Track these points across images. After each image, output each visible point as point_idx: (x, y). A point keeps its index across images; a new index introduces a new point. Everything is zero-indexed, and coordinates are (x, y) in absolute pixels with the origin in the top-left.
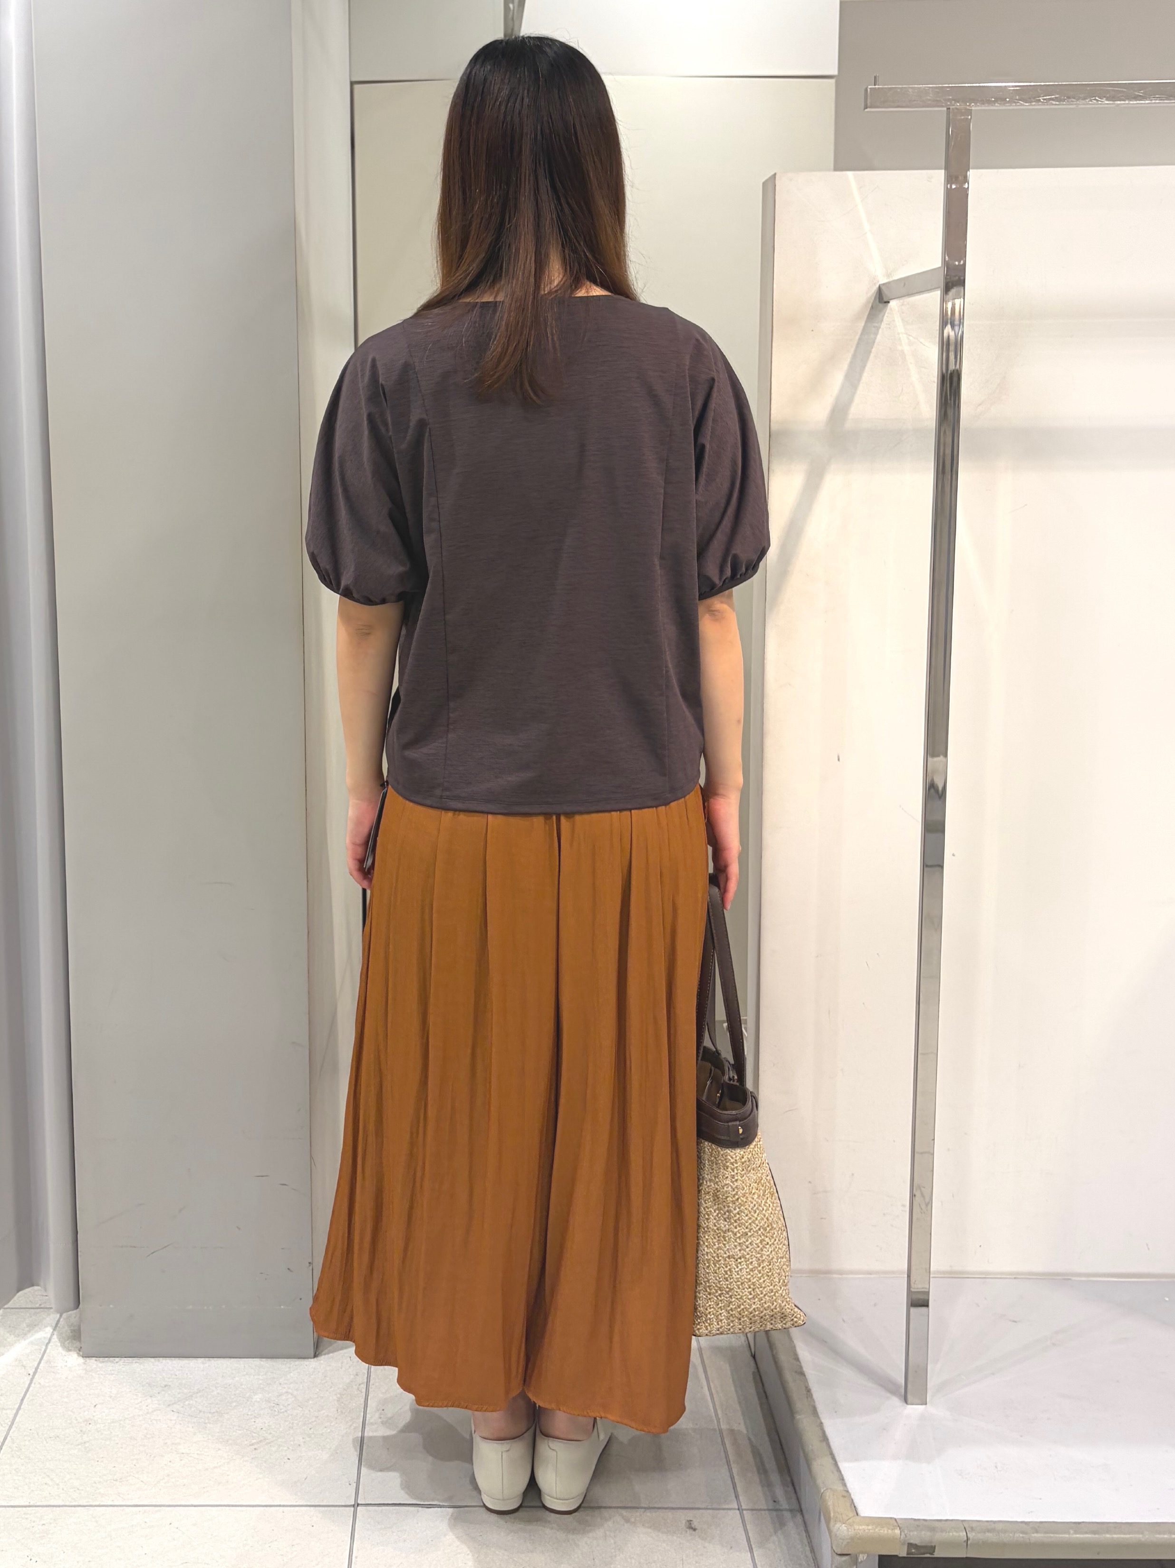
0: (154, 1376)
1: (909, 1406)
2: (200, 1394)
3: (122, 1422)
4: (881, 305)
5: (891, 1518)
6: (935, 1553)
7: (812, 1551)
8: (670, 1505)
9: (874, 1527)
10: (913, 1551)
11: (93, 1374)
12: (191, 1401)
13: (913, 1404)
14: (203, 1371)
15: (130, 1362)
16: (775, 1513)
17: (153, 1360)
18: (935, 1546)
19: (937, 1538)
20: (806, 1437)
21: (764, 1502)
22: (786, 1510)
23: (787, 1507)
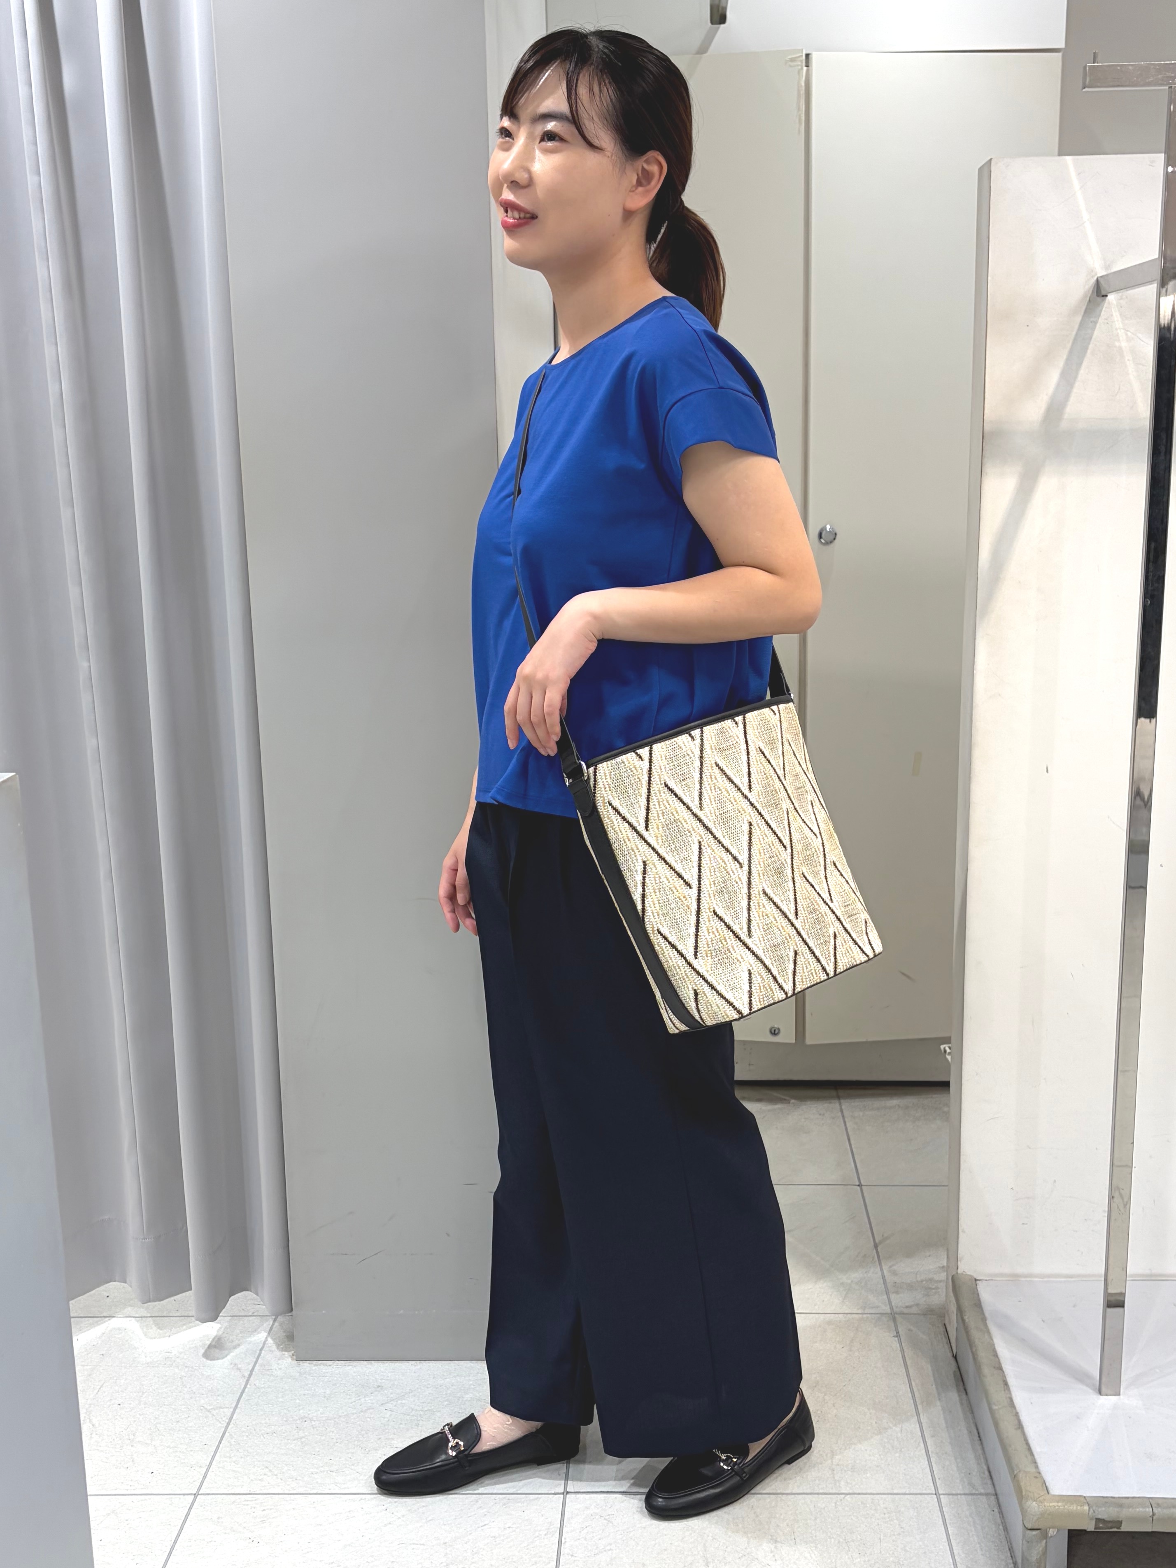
0: (366, 1377)
1: (1101, 1397)
2: (411, 1394)
3: (336, 1420)
4: (1098, 299)
5: (1081, 1496)
6: (1121, 1528)
7: (1006, 1529)
9: (1064, 1504)
10: (1101, 1525)
11: (308, 1376)
12: (404, 1402)
13: (1107, 1395)
14: (414, 1372)
15: (344, 1364)
16: (970, 1496)
17: (365, 1363)
18: (1122, 1523)
19: (1124, 1514)
20: (1002, 1425)
21: (961, 1487)
22: (981, 1494)
23: (983, 1491)
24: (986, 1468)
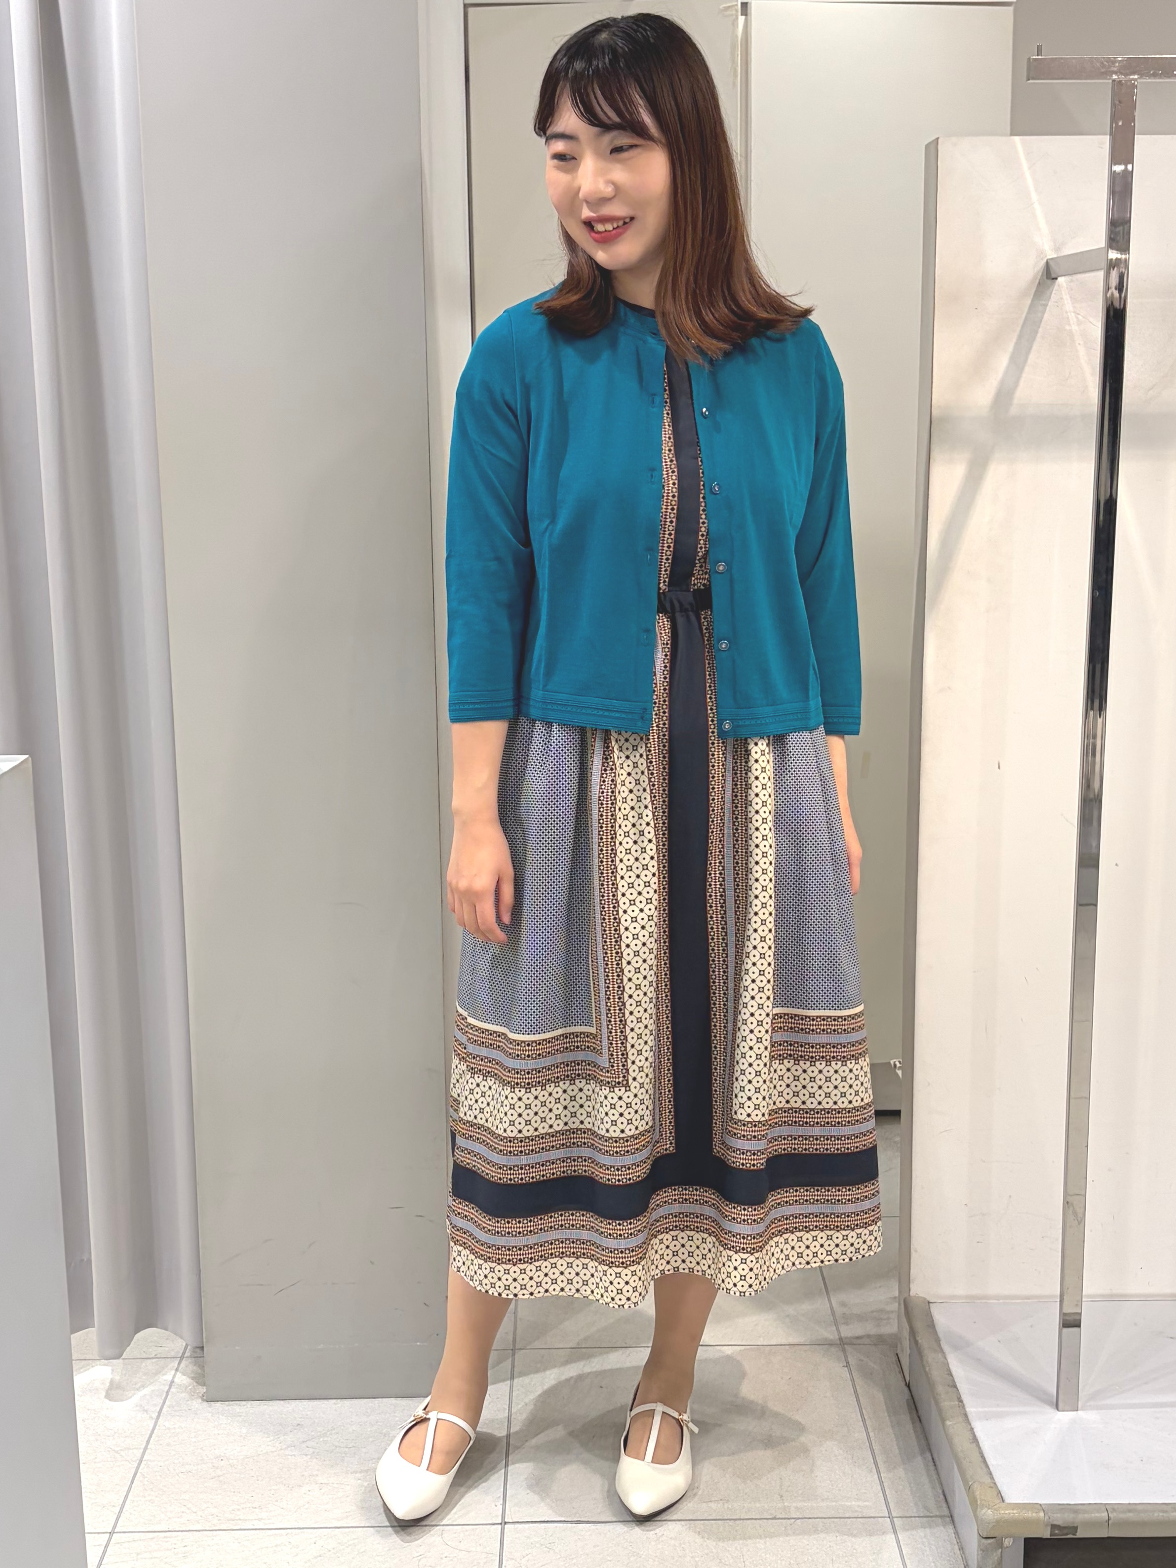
0: (283, 1415)
1: (1059, 1412)
2: (334, 1432)
3: (255, 1458)
4: (1049, 282)
5: (1037, 1504)
6: (1078, 1534)
7: (961, 1549)
8: (820, 1516)
9: (1019, 1512)
10: (1057, 1532)
12: (326, 1439)
13: (1064, 1411)
14: (336, 1410)
15: (259, 1404)
16: (925, 1519)
17: (282, 1402)
18: (1079, 1530)
19: (1080, 1519)
20: (956, 1440)
21: (915, 1510)
22: (936, 1516)
23: (938, 1514)
24: (940, 1491)
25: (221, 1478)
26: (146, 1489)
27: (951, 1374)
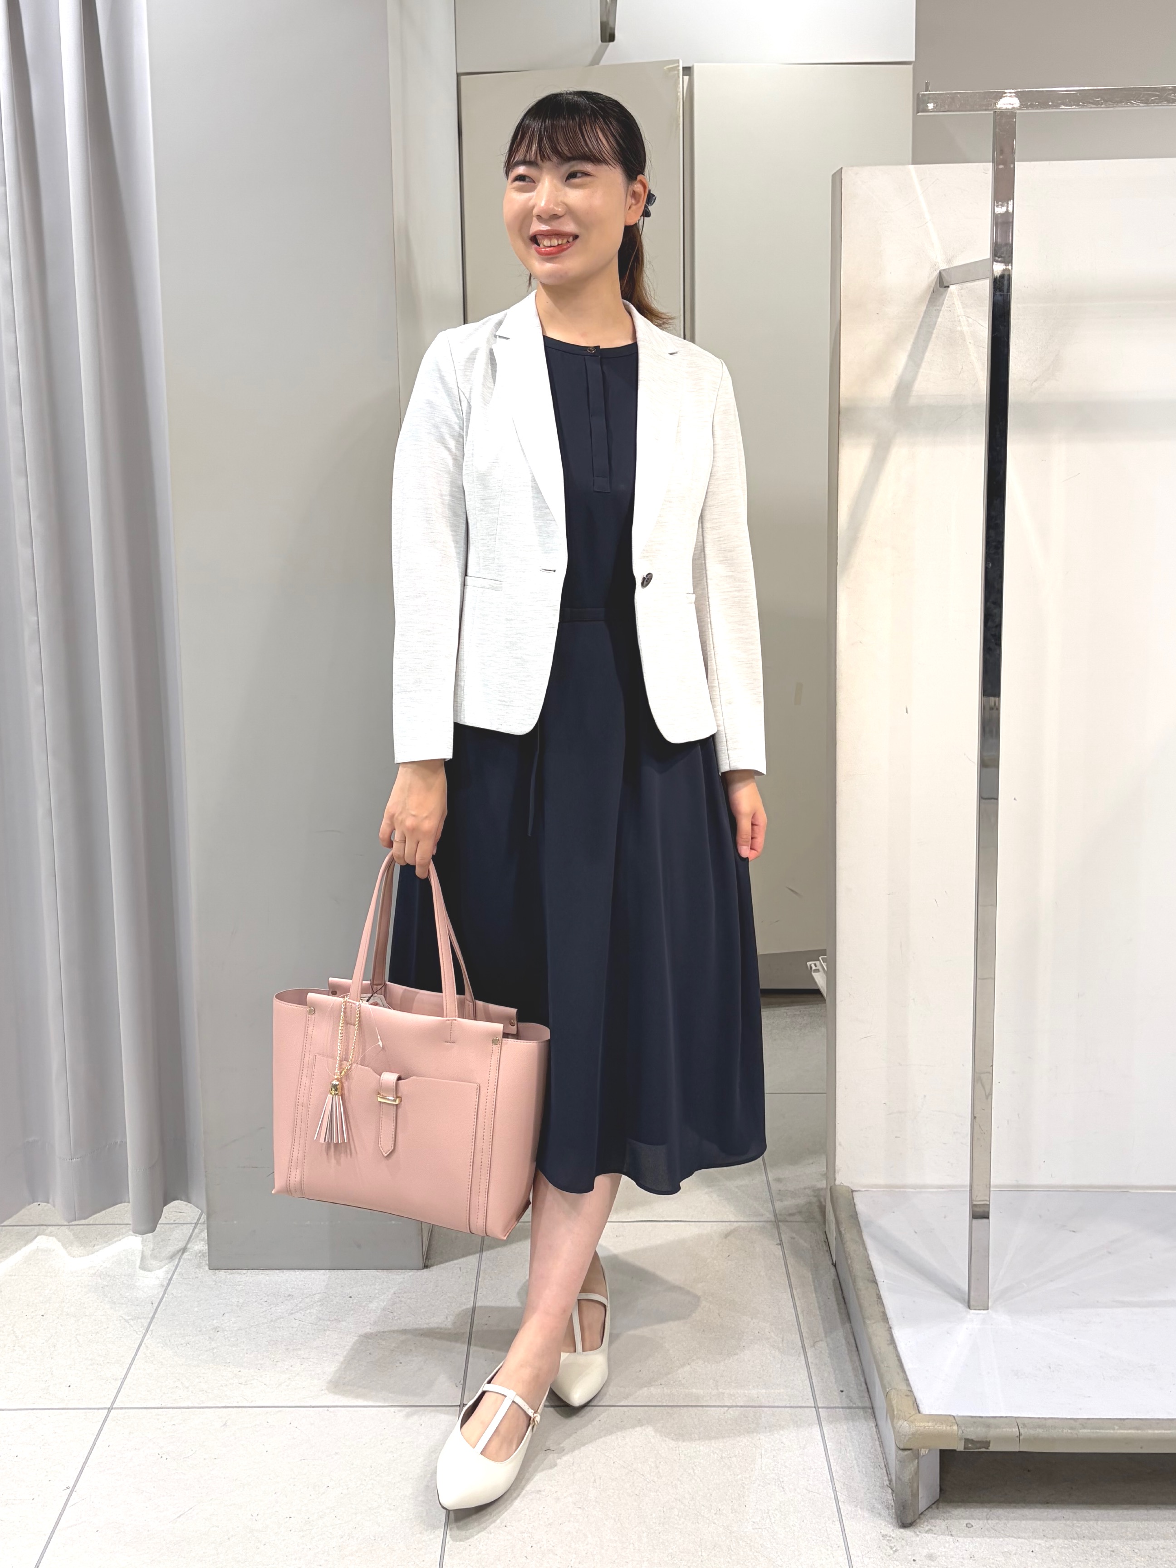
0: (277, 1286)
1: (969, 1310)
2: (320, 1303)
3: (247, 1330)
4: (942, 290)
5: (950, 1415)
6: (990, 1448)
7: (881, 1444)
9: (934, 1424)
10: (970, 1445)
11: (222, 1285)
12: (312, 1310)
13: (975, 1310)
15: (257, 1273)
16: (848, 1410)
17: (277, 1271)
18: (990, 1441)
19: (993, 1433)
20: (875, 1341)
21: (839, 1400)
22: (858, 1408)
23: (860, 1405)
24: (862, 1380)
25: (215, 1351)
26: (146, 1362)
27: (870, 1268)
